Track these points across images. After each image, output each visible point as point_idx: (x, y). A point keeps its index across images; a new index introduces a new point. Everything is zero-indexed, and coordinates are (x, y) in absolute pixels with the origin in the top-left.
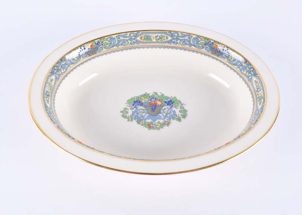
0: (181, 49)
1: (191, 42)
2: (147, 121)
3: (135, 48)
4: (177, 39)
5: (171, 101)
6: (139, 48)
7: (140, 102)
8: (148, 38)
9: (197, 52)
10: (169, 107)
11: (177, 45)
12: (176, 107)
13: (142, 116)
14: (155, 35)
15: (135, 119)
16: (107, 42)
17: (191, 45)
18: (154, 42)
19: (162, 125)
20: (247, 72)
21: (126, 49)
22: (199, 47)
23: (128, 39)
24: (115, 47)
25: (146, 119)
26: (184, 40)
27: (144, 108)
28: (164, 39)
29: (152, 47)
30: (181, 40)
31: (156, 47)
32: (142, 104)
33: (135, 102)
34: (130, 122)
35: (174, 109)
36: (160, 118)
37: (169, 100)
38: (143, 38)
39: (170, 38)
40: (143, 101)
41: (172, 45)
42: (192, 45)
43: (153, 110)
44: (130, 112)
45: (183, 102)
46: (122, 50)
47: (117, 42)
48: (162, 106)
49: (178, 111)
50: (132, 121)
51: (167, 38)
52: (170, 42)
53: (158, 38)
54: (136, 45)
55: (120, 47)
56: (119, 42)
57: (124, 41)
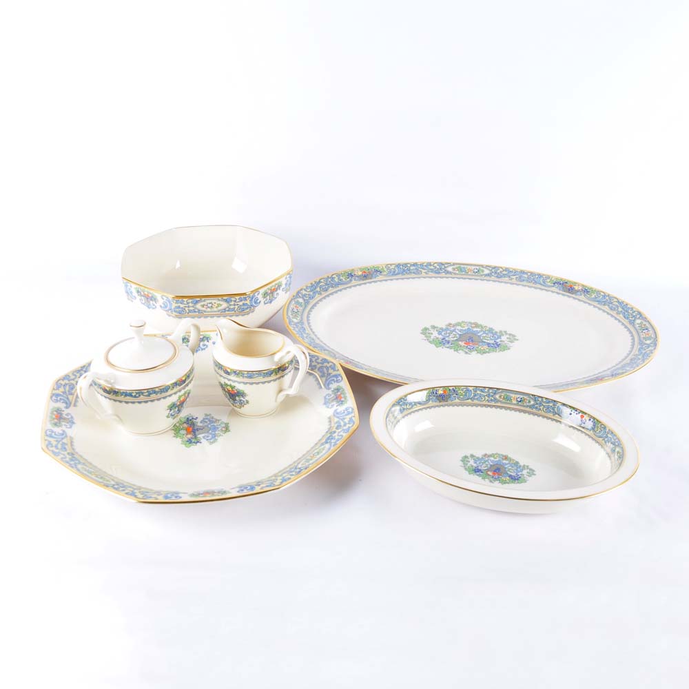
0: (544, 417)
1: (556, 410)
2: (507, 462)
3: (491, 407)
4: (541, 404)
5: (476, 472)
7: (512, 479)
8: (508, 399)
10: (480, 468)
11: (540, 412)
12: (472, 466)
13: (512, 467)
14: (516, 396)
15: (520, 466)
16: (462, 392)
19: (492, 455)
21: (482, 406)
22: (563, 417)
23: (485, 394)
24: (469, 401)
25: (509, 463)
26: (548, 407)
27: (509, 473)
28: (526, 403)
29: (511, 409)
30: (544, 406)
31: (515, 410)
32: (510, 476)
33: (518, 479)
34: (526, 464)
35: (475, 465)
36: (492, 461)
37: (478, 473)
38: (502, 397)
40: (508, 478)
41: (534, 411)
42: (556, 414)
43: (499, 469)
44: (525, 472)
45: (463, 469)
47: (472, 395)
48: (488, 470)
49: (472, 462)
50: (524, 466)
51: (529, 402)
52: (531, 407)
53: (519, 400)
54: (493, 403)
55: (476, 401)
56: (475, 396)
57: (480, 396)
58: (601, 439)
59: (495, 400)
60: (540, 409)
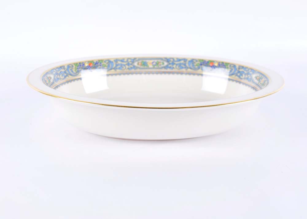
0: (178, 73)
1: (187, 65)
3: (132, 73)
4: (173, 64)
6: (136, 73)
8: (145, 64)
9: (194, 74)
11: (174, 70)
14: (151, 61)
16: (105, 64)
17: (186, 68)
18: (151, 68)
20: (245, 75)
21: (124, 74)
22: (195, 69)
23: (125, 63)
24: (113, 70)
26: (180, 65)
28: (160, 65)
29: (149, 73)
30: (177, 65)
31: (153, 73)
38: (140, 64)
39: (166, 64)
41: (169, 70)
42: (188, 68)
46: (120, 74)
47: (114, 66)
51: (163, 64)
52: (166, 67)
53: (154, 64)
54: (133, 70)
55: (118, 71)
56: (117, 65)
57: (121, 65)
58: (234, 76)
59: (135, 67)
60: (173, 68)
